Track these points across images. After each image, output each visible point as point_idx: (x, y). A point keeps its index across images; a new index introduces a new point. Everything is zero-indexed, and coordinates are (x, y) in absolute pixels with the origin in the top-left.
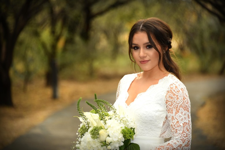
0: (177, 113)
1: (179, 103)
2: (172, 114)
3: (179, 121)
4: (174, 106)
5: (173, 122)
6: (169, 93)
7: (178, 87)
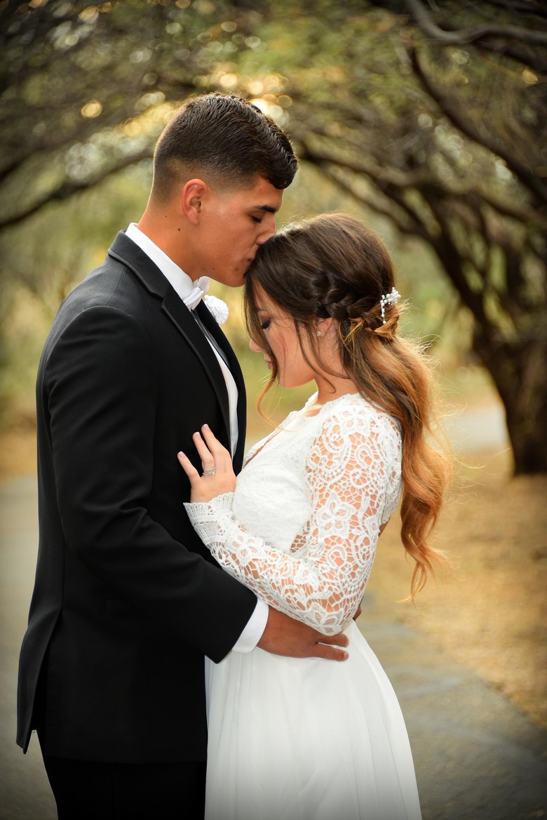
0: (320, 507)
7: (341, 429)
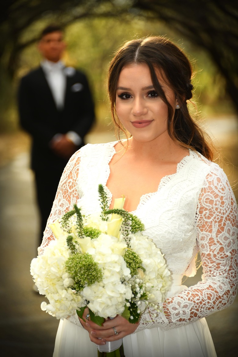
0: (221, 232)
1: (225, 211)
2: (210, 234)
3: (225, 248)
4: (215, 218)
5: (211, 250)
6: (205, 192)
7: (222, 180)
